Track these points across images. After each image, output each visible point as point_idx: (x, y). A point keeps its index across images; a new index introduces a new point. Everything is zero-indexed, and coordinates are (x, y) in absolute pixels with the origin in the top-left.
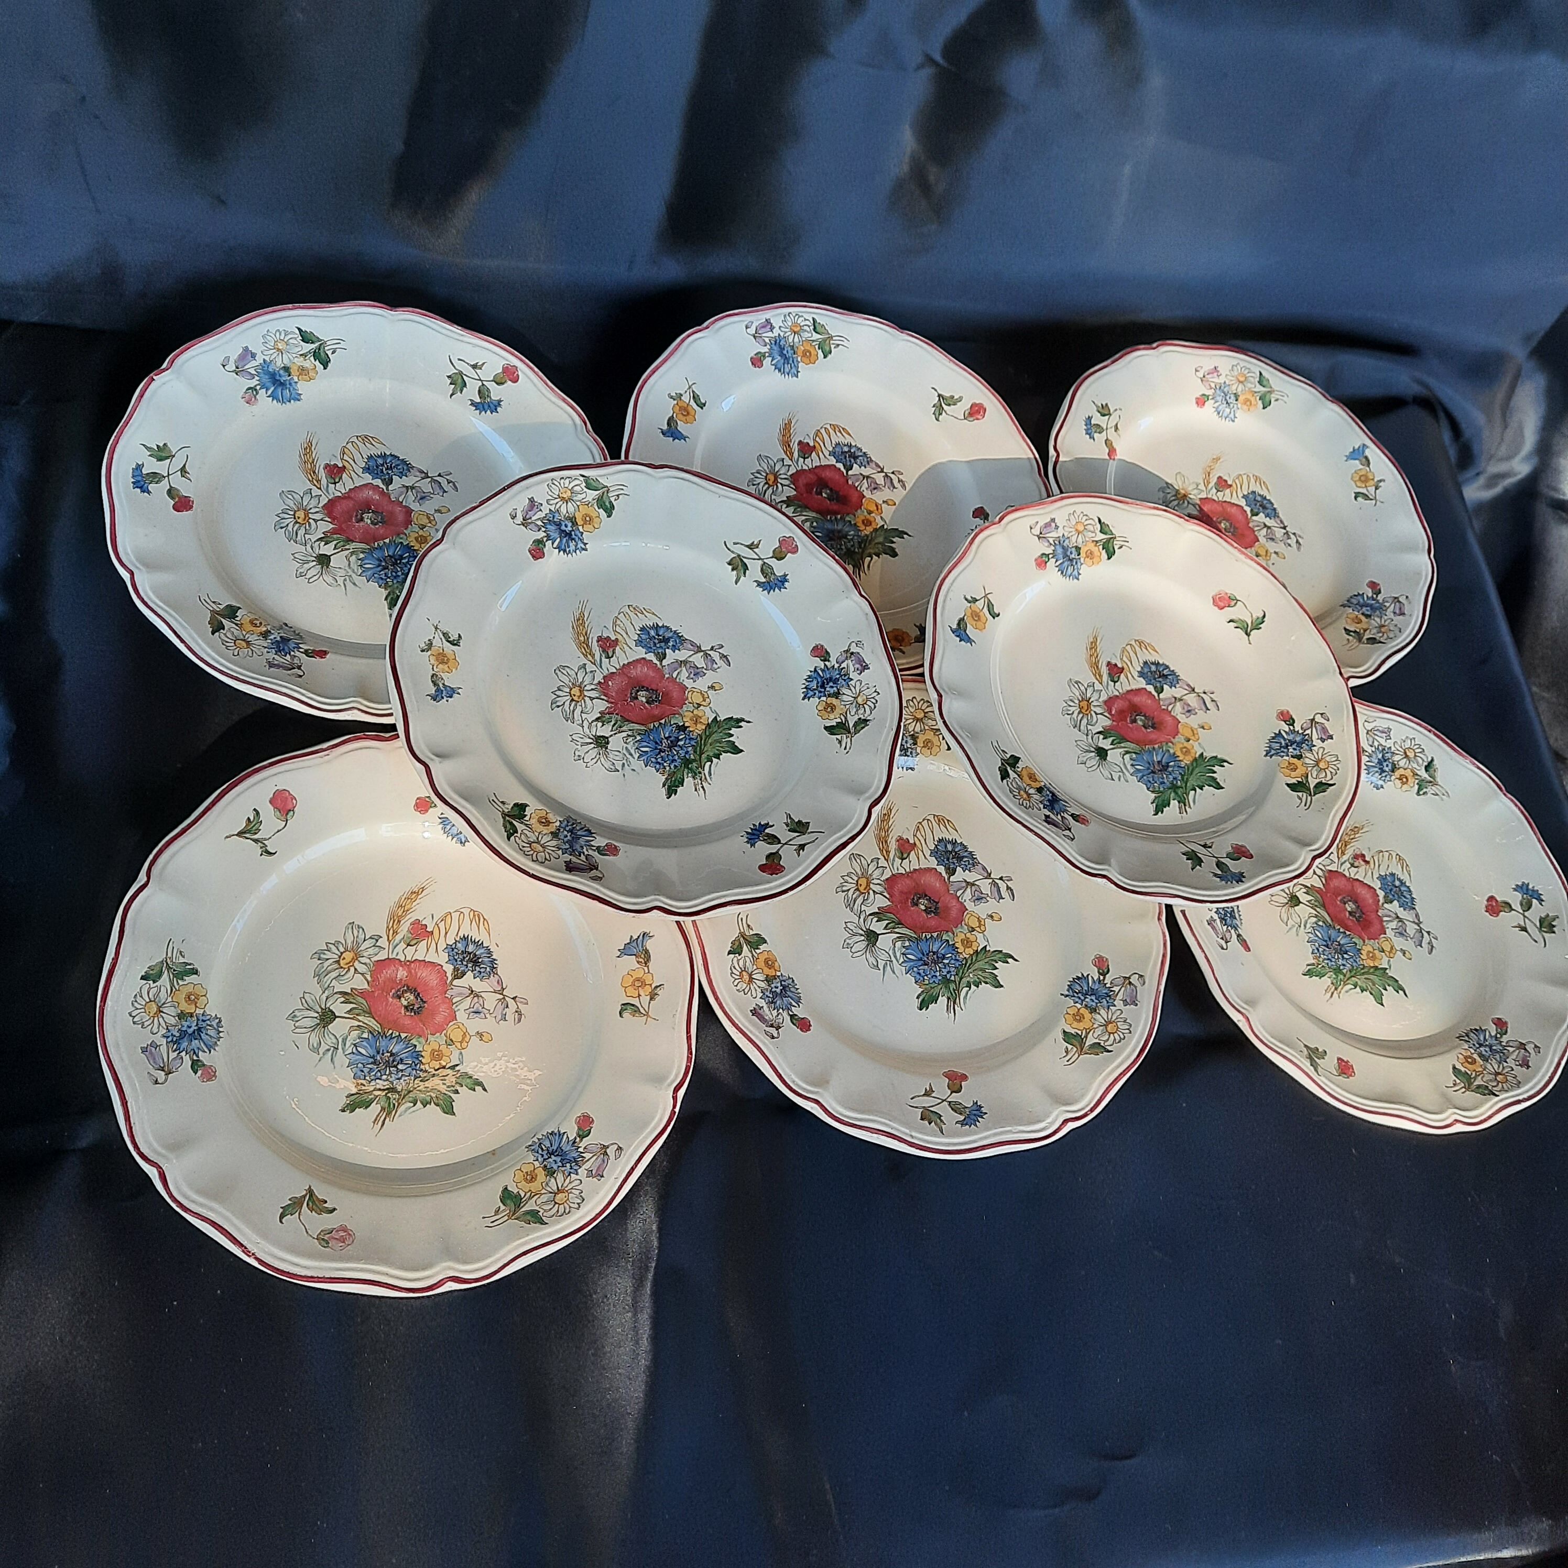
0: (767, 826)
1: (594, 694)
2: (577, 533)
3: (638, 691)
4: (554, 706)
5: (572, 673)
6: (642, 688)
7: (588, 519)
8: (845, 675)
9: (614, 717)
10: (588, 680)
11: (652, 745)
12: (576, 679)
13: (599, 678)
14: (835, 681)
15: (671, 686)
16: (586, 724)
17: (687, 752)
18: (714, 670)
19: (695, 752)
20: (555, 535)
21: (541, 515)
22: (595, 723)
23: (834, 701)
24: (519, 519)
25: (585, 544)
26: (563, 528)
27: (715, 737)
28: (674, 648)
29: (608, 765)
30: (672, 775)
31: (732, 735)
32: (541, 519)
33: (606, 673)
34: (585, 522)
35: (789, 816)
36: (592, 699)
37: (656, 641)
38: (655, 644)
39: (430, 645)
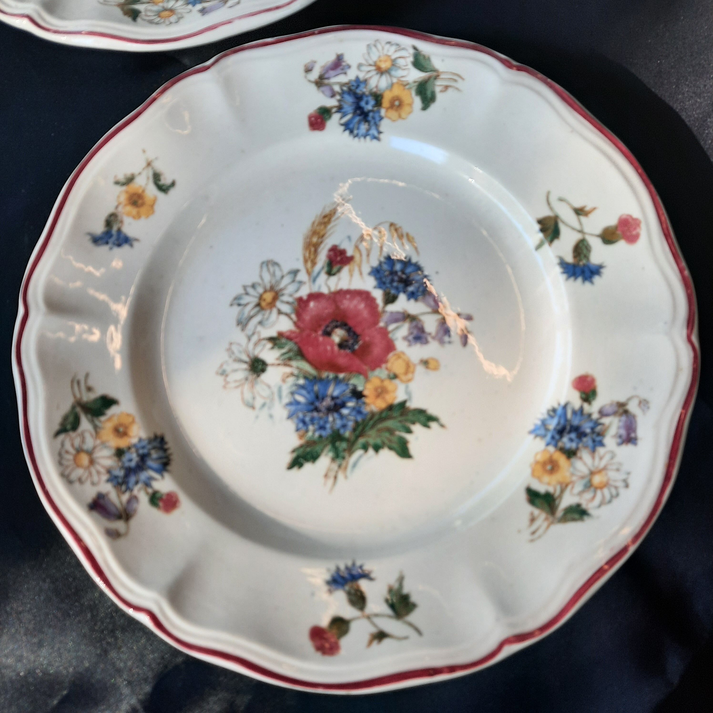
0: (366, 576)
1: (286, 308)
2: (377, 116)
3: (337, 327)
4: (236, 302)
5: (278, 274)
6: (344, 325)
7: (397, 103)
8: (599, 434)
9: (290, 345)
10: (291, 289)
11: (311, 397)
12: (278, 282)
13: (304, 292)
14: (581, 435)
15: (378, 339)
16: (255, 339)
17: (344, 426)
18: (442, 342)
19: (354, 430)
20: (349, 108)
21: (343, 79)
22: (264, 342)
23: (562, 459)
24: (315, 75)
25: (380, 133)
26: (363, 104)
27: (389, 424)
28: (412, 296)
29: (248, 396)
30: (310, 443)
31: (409, 431)
32: (342, 85)
33: (315, 289)
34: (392, 106)
35: (401, 579)
36: (280, 312)
37: (396, 278)
38: (392, 281)
39: (130, 180)
